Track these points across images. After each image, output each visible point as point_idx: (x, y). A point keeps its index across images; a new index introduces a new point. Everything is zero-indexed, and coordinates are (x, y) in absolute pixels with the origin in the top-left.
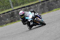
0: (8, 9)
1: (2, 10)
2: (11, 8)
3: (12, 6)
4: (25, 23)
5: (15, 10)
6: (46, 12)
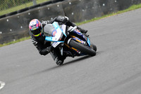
0: (24, 2)
4: (44, 51)
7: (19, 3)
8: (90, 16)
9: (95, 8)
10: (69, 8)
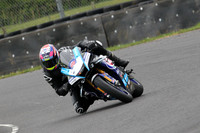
0: (47, 14)
1: (27, 18)
2: (55, 10)
3: (60, 7)
5: (68, 19)
6: (173, 29)
7: (40, 14)
8: (141, 36)
9: (147, 24)
10: (110, 23)
